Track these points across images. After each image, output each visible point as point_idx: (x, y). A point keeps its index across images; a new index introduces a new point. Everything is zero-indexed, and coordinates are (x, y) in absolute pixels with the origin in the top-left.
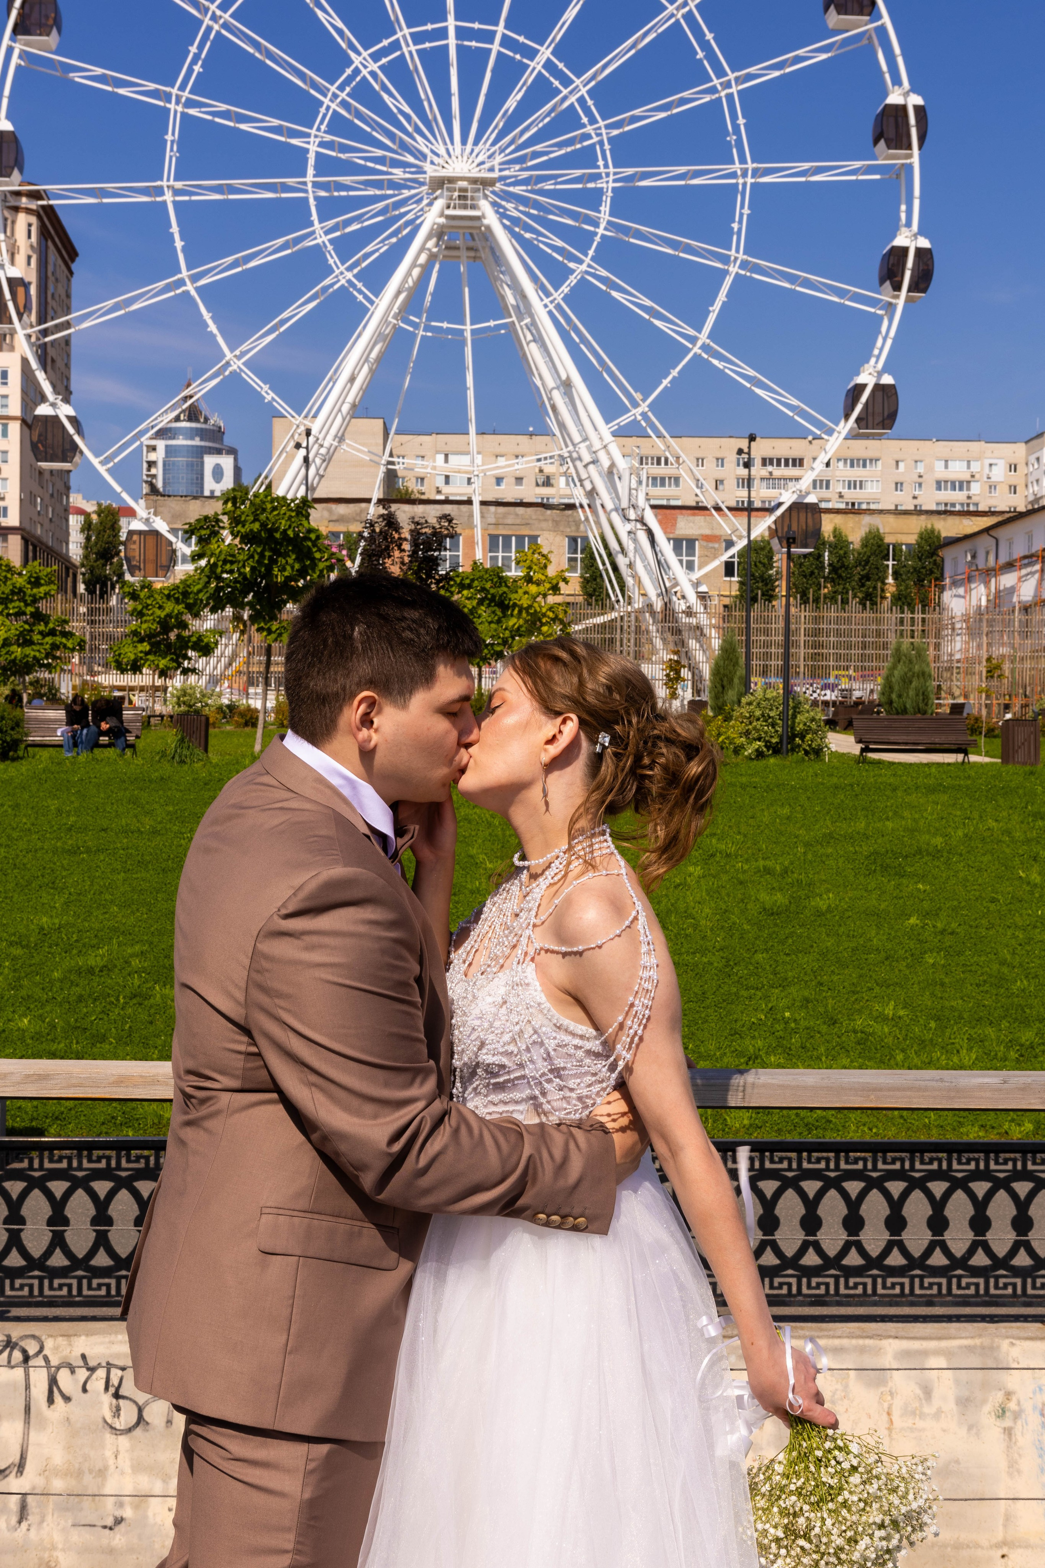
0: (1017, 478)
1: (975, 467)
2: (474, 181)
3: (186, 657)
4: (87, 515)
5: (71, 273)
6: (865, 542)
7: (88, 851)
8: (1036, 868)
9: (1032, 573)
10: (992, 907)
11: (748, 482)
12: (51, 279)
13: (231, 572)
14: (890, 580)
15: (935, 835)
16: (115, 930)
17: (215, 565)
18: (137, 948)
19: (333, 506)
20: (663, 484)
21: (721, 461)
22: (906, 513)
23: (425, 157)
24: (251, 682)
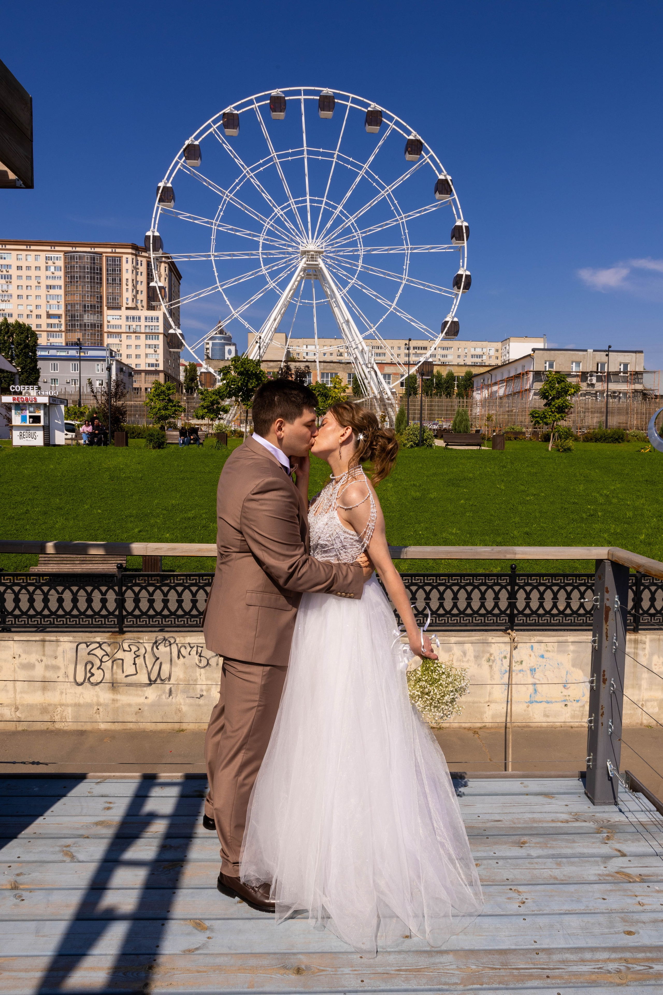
0: (498, 354)
1: (484, 350)
2: (316, 252)
3: (219, 414)
4: (186, 366)
5: (180, 284)
6: (448, 375)
7: (188, 479)
8: (503, 484)
9: (503, 386)
10: (488, 497)
11: (408, 355)
12: (173, 286)
13: (234, 385)
14: (456, 388)
15: (470, 473)
16: (197, 505)
17: (229, 382)
18: (204, 511)
19: (269, 363)
20: (380, 356)
21: (399, 348)
22: (461, 365)
23: (299, 244)
24: (241, 422)
